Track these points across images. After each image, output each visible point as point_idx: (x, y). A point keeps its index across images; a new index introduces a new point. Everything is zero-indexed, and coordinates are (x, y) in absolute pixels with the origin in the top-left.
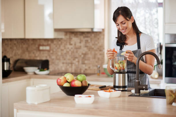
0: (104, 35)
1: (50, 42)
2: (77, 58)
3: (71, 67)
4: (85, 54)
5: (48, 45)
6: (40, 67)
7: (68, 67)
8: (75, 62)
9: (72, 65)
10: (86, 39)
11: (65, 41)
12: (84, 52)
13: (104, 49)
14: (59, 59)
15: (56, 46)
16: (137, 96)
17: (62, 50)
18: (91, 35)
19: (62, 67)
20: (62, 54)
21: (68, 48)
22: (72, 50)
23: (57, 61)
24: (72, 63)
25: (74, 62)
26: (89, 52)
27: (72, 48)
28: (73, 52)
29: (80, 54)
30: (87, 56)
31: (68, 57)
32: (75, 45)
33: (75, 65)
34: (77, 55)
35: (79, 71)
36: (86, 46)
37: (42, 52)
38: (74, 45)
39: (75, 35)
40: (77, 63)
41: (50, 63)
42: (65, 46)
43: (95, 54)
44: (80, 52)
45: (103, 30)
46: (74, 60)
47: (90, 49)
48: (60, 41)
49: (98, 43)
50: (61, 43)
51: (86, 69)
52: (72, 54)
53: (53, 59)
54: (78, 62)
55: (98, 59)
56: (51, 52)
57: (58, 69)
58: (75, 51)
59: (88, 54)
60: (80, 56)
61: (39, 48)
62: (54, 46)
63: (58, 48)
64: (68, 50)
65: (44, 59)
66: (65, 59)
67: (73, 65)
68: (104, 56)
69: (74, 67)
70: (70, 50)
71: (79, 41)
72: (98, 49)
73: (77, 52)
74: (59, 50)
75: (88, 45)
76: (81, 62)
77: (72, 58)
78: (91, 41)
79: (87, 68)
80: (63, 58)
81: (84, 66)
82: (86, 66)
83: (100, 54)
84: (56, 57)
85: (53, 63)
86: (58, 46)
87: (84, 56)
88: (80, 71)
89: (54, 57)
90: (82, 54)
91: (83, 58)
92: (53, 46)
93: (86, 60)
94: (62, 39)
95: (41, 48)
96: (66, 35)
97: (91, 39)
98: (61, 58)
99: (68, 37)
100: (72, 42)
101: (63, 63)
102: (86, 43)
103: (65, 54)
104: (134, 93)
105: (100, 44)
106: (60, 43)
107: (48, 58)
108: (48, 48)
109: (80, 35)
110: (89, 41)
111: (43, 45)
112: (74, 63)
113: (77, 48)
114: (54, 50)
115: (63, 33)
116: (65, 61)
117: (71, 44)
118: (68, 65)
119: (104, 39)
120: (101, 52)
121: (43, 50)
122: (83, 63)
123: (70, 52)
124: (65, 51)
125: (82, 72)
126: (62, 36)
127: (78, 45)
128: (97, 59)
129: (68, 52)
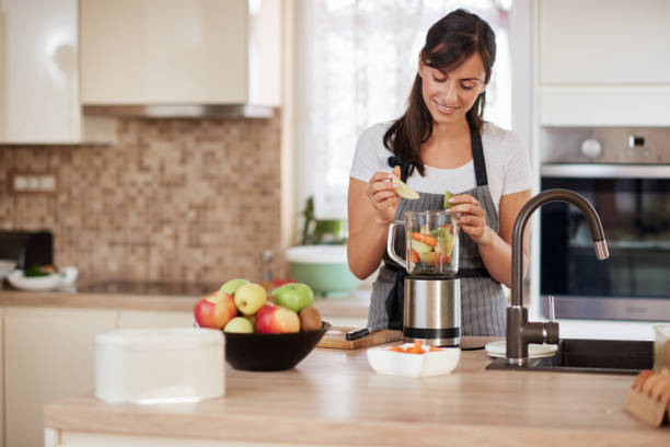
0: (279, 132)
1: (55, 161)
2: (168, 222)
3: (147, 259)
4: (202, 208)
5: (48, 171)
6: (22, 262)
7: (132, 260)
8: (163, 238)
9: (148, 252)
10: (207, 146)
11: (119, 154)
12: (198, 200)
13: (279, 186)
14: (96, 229)
15: (84, 176)
16: (515, 367)
17: (107, 192)
18: (228, 132)
19: (105, 260)
20: (105, 205)
21: (133, 184)
22: (149, 192)
23: (86, 238)
24: (147, 245)
25: (157, 238)
26: (220, 200)
27: (148, 184)
28: (152, 199)
29: (184, 207)
30: (211, 216)
31: (133, 219)
32: (162, 169)
33: (161, 252)
34: (168, 211)
35: (176, 276)
36: (208, 177)
37: (23, 201)
38: (155, 170)
39: (162, 131)
40: (169, 245)
41: (57, 244)
42: (118, 177)
43: (245, 209)
44: (182, 198)
45: (277, 111)
46: (156, 229)
47: (221, 185)
48: (98, 154)
49: (257, 162)
50: (105, 164)
51: (206, 269)
52: (147, 206)
53: (70, 229)
54: (175, 237)
55: (257, 225)
56: (63, 198)
57: (91, 267)
58: (162, 193)
59: (214, 208)
60: (183, 215)
61: (10, 183)
62: (76, 176)
63: (91, 184)
64: (132, 192)
65: (33, 226)
66: (118, 229)
67: (155, 252)
68: (278, 216)
69: (156, 259)
70: (140, 192)
71: (177, 155)
72: (256, 185)
73: (169, 199)
74: (96, 192)
75: (213, 170)
76: (184, 239)
77: (147, 222)
78: (227, 155)
79: (209, 261)
80: (112, 221)
81: (197, 253)
82: (205, 254)
83: (264, 209)
84: (83, 220)
85: (70, 243)
86: (91, 176)
87: (198, 215)
88: (184, 275)
89: (72, 220)
90: (191, 207)
91: (196, 222)
92: (69, 174)
93: (205, 230)
94: (106, 146)
95: (21, 183)
96: (124, 130)
97: (228, 147)
98: (105, 224)
99: (131, 137)
100: (150, 161)
101: (112, 244)
102: (205, 162)
103: (121, 206)
104: (504, 356)
105: (264, 168)
106: (98, 162)
107: (50, 225)
108: (48, 183)
109: (183, 131)
110: (220, 154)
111: (28, 173)
112: (154, 244)
113: (168, 185)
114: (75, 192)
115: (113, 125)
116: (119, 237)
117: (143, 169)
118: (133, 251)
119: (278, 146)
120: (265, 201)
121: (28, 193)
122: (195, 244)
123: (141, 201)
124: (119, 196)
125: (191, 277)
126: (107, 134)
127: (174, 169)
128: (249, 229)
129: (133, 200)
